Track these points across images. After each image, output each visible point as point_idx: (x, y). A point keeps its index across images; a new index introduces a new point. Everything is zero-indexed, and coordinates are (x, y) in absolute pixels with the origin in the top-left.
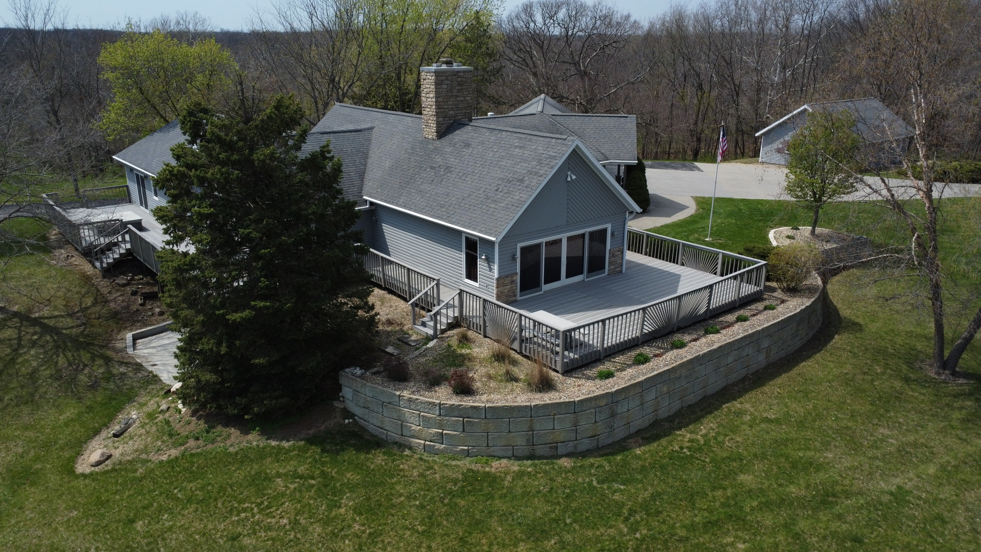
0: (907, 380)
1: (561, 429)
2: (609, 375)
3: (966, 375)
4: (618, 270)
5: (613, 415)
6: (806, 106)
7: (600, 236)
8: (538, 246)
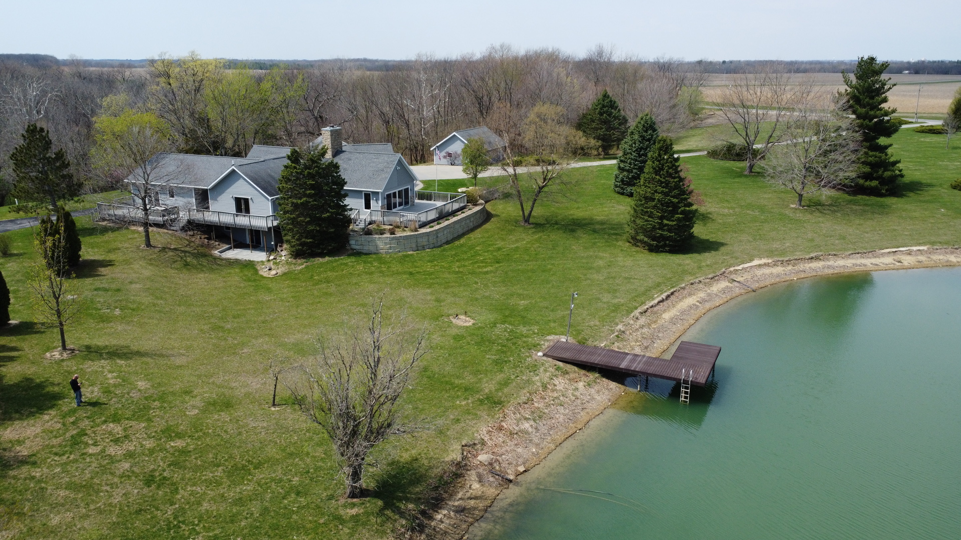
0: (516, 226)
1: (424, 241)
2: (433, 227)
3: (533, 224)
4: (413, 205)
5: (437, 237)
6: (454, 133)
7: (407, 190)
8: (391, 194)
